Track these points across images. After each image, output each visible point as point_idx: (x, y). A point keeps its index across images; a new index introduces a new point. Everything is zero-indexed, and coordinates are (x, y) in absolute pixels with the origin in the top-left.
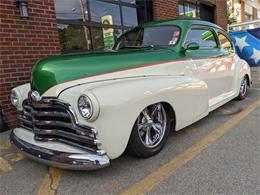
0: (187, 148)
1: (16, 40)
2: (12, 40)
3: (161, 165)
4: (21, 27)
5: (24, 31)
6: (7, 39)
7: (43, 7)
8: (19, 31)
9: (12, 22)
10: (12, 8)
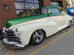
0: (49, 42)
3: (40, 47)
7: (12, 6)
8: (6, 13)
9: (4, 11)
10: (4, 7)
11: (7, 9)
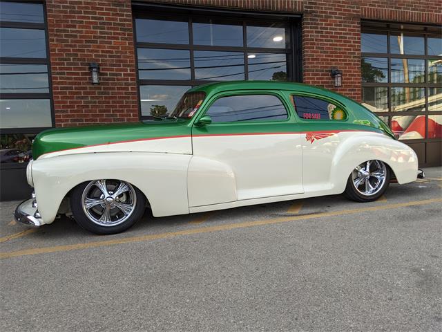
1: (88, 107)
2: (83, 107)
4: (94, 93)
5: (97, 98)
6: (78, 106)
7: (121, 70)
8: (92, 98)
9: (85, 88)
10: (86, 74)
11: (95, 80)
